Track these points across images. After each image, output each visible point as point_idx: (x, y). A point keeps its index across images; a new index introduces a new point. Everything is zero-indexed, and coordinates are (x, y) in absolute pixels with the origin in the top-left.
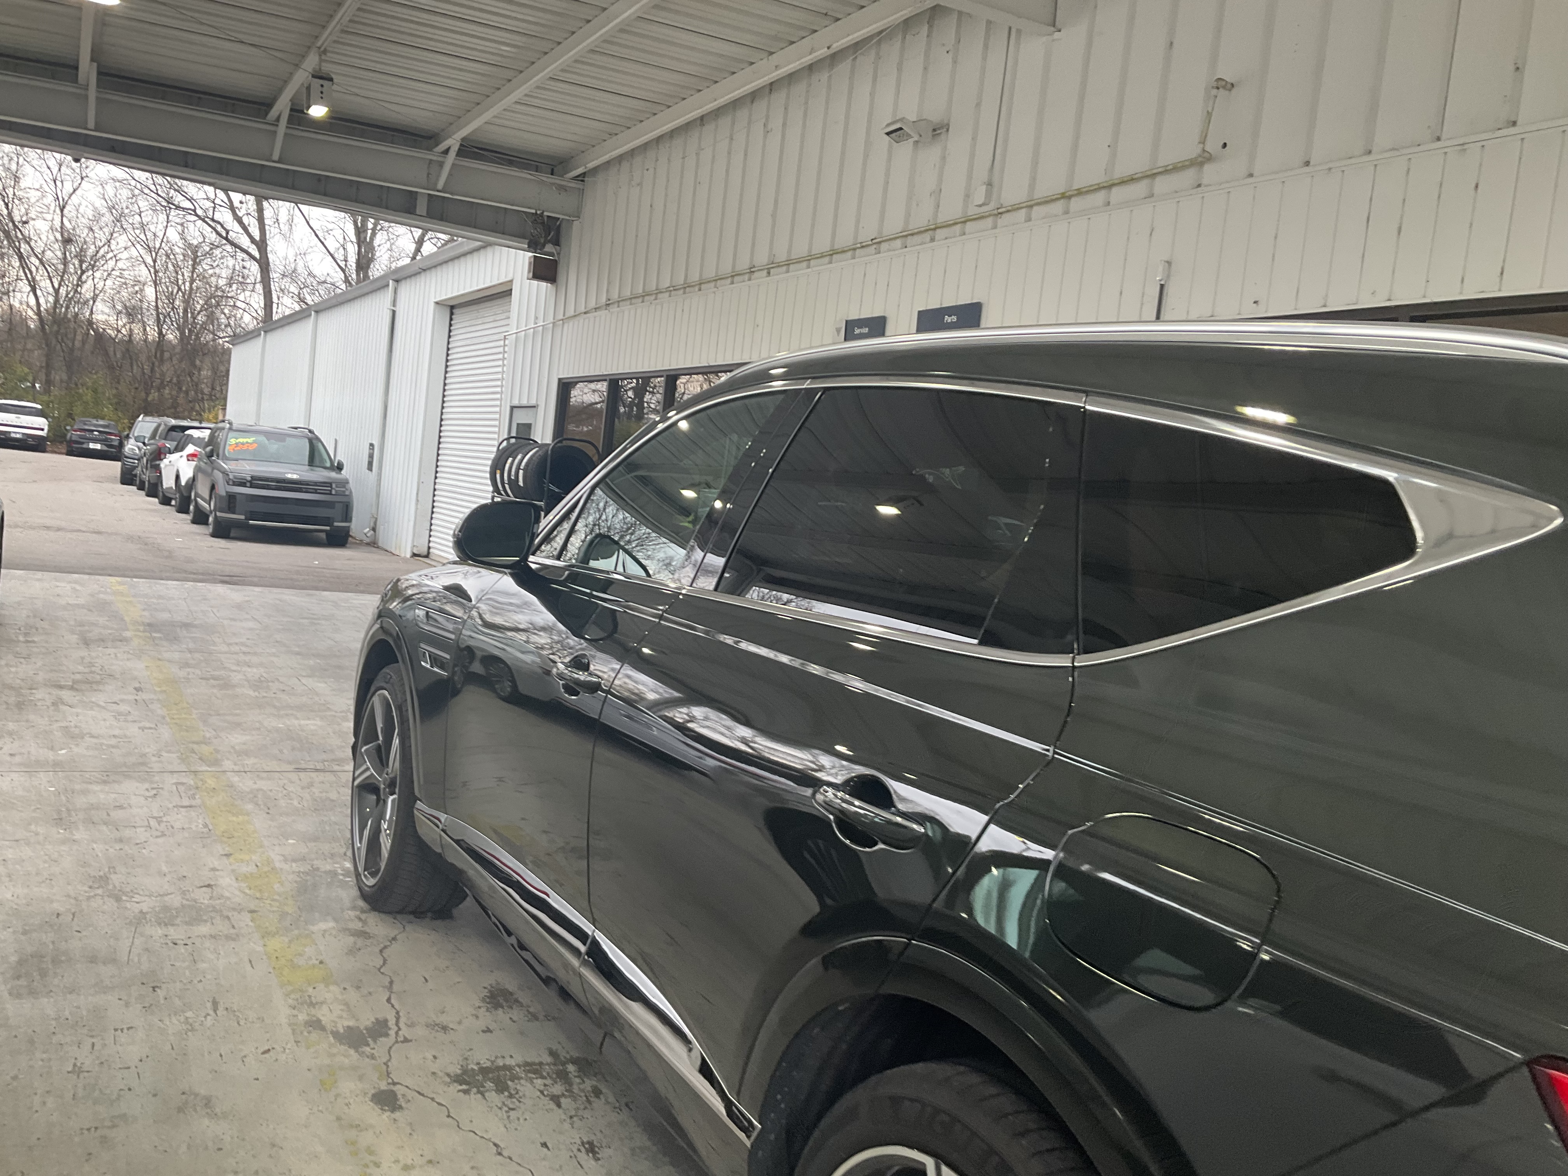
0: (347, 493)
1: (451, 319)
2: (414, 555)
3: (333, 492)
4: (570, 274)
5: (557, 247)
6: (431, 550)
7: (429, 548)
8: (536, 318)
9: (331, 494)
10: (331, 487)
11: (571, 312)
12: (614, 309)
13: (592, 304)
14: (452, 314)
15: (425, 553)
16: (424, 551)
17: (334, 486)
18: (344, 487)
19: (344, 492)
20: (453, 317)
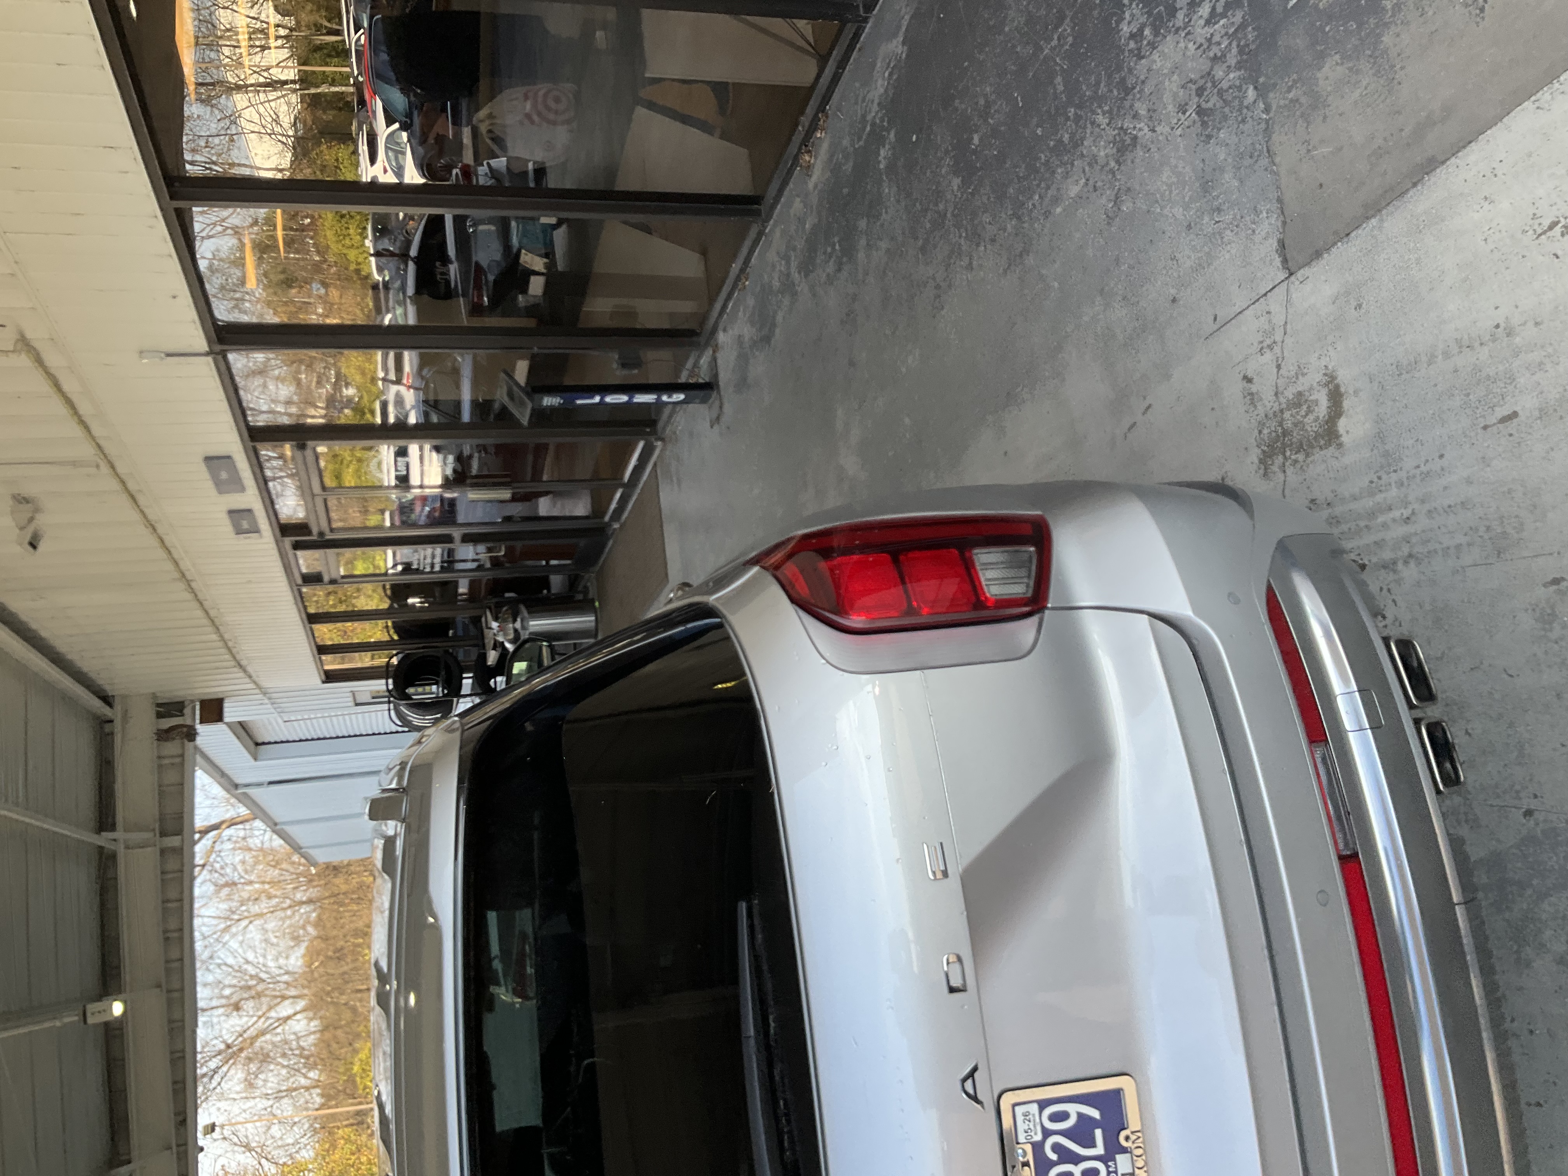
1: (269, 743)
4: (212, 691)
5: (186, 703)
8: (261, 704)
11: (252, 686)
12: (244, 663)
13: (242, 674)
14: (264, 744)
20: (266, 741)
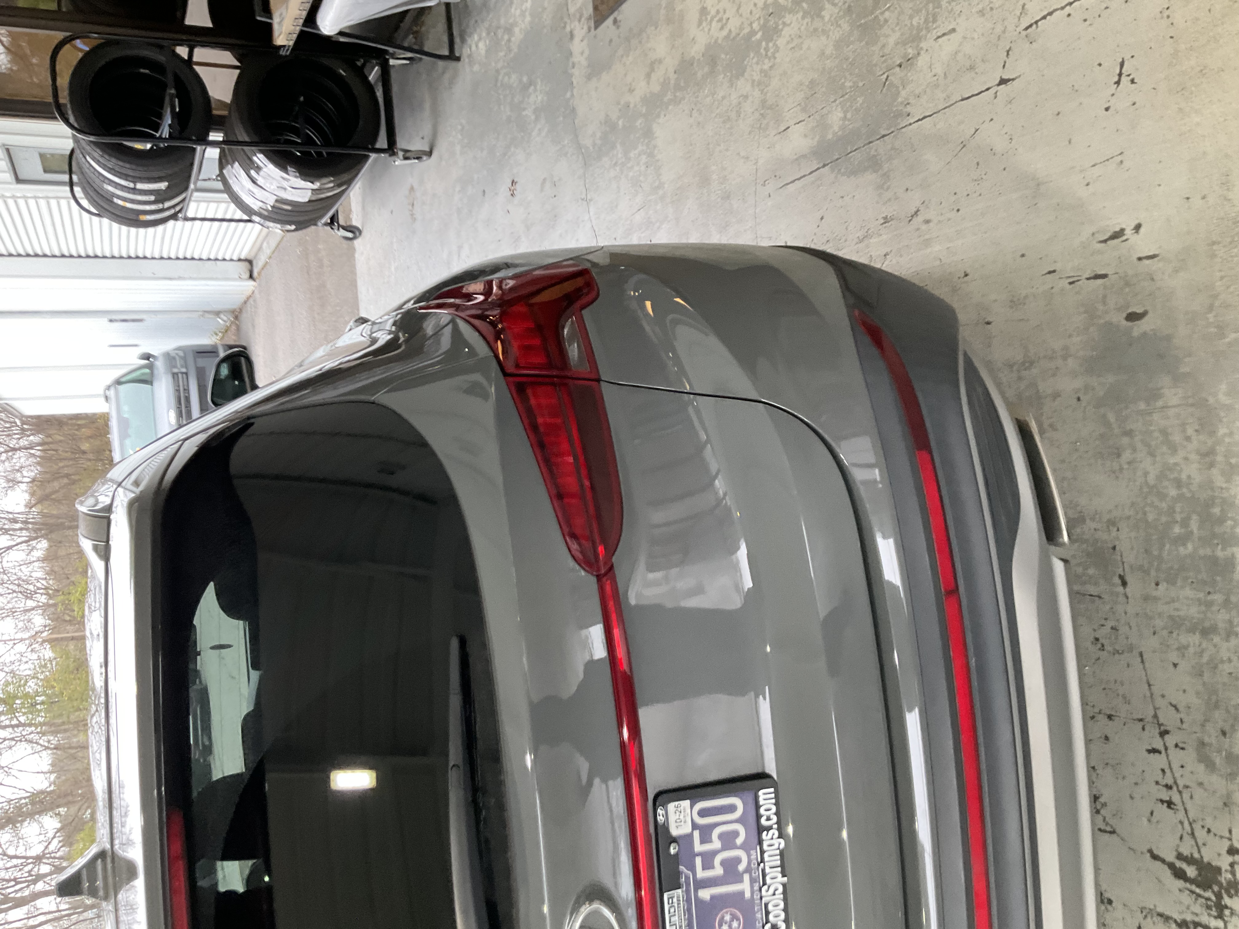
0: (181, 354)
2: (251, 277)
3: (184, 370)
6: (242, 257)
7: (240, 260)
9: (186, 374)
10: (177, 374)
15: (247, 264)
16: (245, 266)
17: (175, 370)
18: (174, 358)
19: (180, 357)
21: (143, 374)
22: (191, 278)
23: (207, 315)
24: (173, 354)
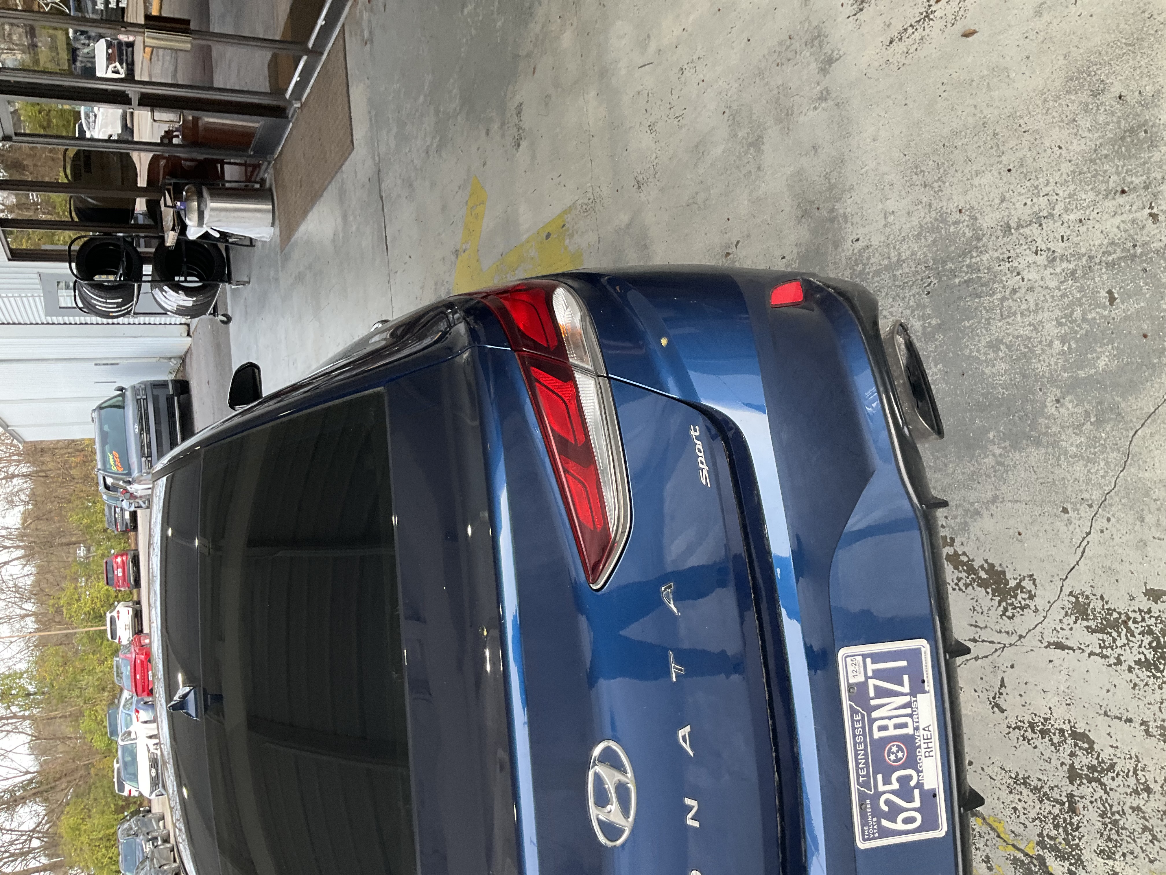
0: (143, 386)
3: (145, 397)
6: (183, 322)
15: (186, 326)
16: (184, 328)
17: (139, 397)
19: (142, 389)
21: (118, 401)
22: (148, 337)
23: (162, 360)
24: (137, 386)
